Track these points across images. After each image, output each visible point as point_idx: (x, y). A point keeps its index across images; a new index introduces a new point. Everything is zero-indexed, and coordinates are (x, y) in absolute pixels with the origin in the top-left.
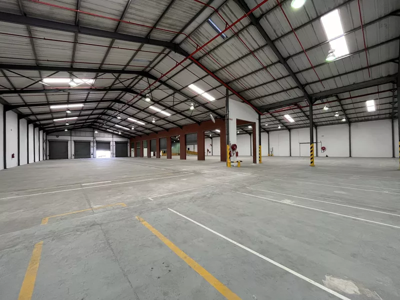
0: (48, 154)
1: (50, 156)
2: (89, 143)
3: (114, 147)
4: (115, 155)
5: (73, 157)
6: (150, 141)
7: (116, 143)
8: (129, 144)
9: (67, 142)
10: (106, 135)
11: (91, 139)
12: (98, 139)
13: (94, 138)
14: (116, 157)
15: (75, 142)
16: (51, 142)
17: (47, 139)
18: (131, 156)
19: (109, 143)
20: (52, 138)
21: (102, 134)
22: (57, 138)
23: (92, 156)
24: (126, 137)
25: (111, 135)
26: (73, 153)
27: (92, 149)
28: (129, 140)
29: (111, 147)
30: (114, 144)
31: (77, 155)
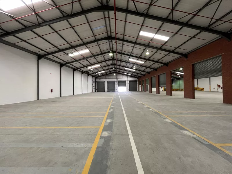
0: (96, 89)
1: (97, 90)
2: (114, 82)
3: (129, 84)
4: (129, 90)
5: (107, 91)
6: (151, 78)
7: (130, 81)
8: (138, 82)
9: (104, 82)
10: (124, 77)
11: (115, 80)
12: (119, 80)
13: (117, 79)
14: (130, 91)
15: (108, 82)
16: (98, 82)
17: (96, 81)
18: (139, 91)
19: (125, 82)
20: (98, 80)
21: (122, 76)
22: (100, 80)
23: (116, 90)
24: (136, 78)
25: (126, 77)
26: (107, 88)
27: (116, 86)
28: (138, 80)
29: (127, 85)
30: (129, 82)
31: (109, 90)
